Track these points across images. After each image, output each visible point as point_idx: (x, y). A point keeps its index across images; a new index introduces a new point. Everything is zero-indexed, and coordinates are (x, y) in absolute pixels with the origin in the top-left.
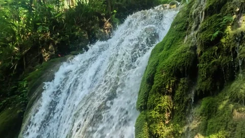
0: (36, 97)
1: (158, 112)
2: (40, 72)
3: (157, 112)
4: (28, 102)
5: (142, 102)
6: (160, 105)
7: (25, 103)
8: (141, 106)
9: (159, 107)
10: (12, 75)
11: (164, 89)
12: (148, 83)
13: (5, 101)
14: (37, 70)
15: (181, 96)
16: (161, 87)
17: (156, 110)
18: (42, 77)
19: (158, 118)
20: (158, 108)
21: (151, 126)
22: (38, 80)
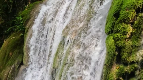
0: (29, 26)
1: (123, 34)
2: (29, 10)
3: (121, 34)
4: (25, 30)
5: (110, 29)
6: (125, 30)
7: (23, 30)
8: (109, 31)
9: (124, 31)
10: (10, 12)
11: (128, 20)
12: (114, 17)
13: (10, 29)
14: (26, 9)
15: (139, 25)
16: (126, 19)
17: (121, 33)
18: (30, 14)
19: (122, 38)
20: (122, 32)
21: (117, 42)
22: (28, 16)
